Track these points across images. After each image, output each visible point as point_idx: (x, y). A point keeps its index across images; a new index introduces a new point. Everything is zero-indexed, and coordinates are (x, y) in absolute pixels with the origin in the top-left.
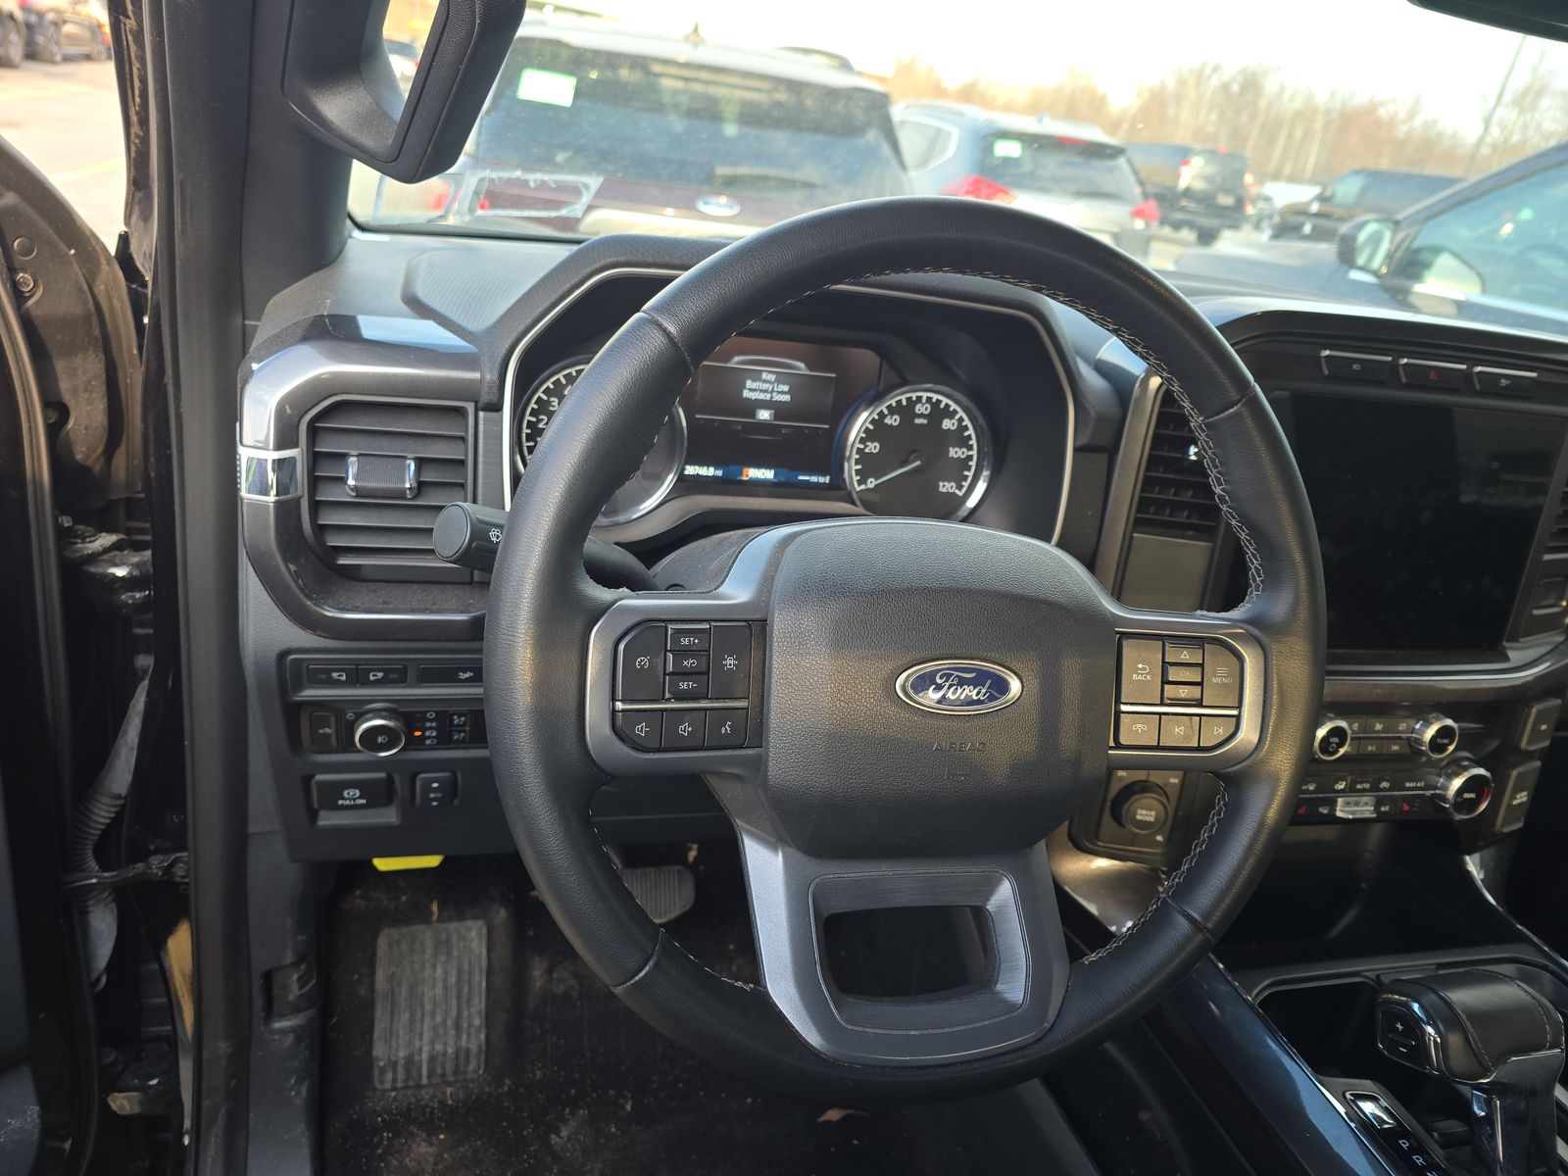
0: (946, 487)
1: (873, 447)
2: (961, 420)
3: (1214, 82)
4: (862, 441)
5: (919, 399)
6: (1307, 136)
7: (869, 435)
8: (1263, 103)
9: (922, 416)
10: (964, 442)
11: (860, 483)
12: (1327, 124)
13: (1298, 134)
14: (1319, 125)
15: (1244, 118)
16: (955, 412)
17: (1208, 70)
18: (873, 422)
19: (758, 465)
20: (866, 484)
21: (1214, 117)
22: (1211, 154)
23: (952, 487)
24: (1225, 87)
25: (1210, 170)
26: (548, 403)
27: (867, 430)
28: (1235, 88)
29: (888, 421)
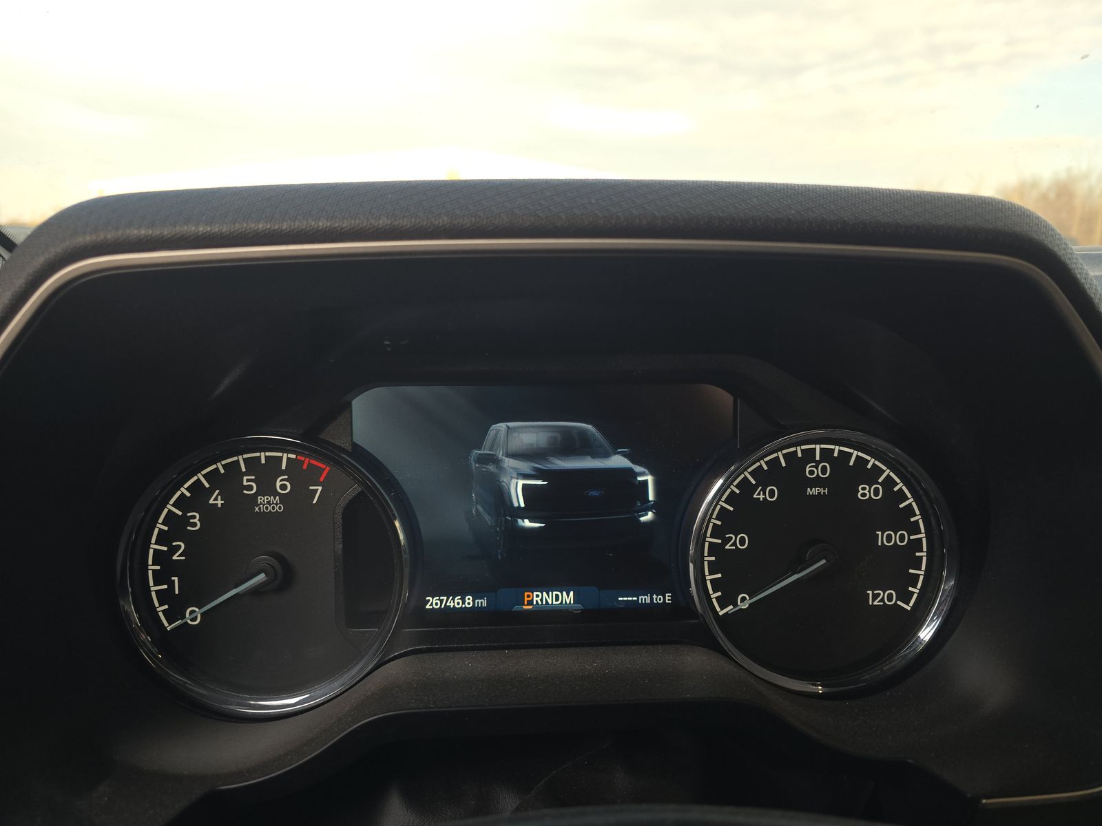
0: (880, 597)
1: (738, 541)
2: (889, 482)
4: (716, 532)
5: (809, 454)
7: (729, 522)
9: (818, 482)
10: (902, 521)
11: (723, 603)
16: (877, 471)
18: (731, 499)
19: (546, 586)
20: (735, 605)
23: (890, 599)
26: (186, 521)
27: (723, 513)
29: (759, 495)
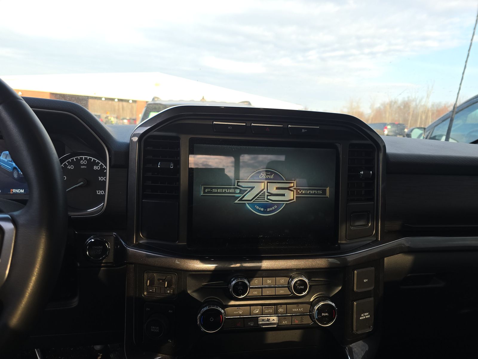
3: (395, 106)
5: (82, 158)
6: (427, 118)
8: (411, 110)
9: (84, 165)
12: (433, 114)
13: (424, 117)
14: (430, 114)
15: (406, 115)
17: (393, 104)
19: (17, 188)
21: (397, 115)
22: (393, 124)
24: (399, 107)
25: (394, 129)
28: (402, 107)
29: (69, 167)
